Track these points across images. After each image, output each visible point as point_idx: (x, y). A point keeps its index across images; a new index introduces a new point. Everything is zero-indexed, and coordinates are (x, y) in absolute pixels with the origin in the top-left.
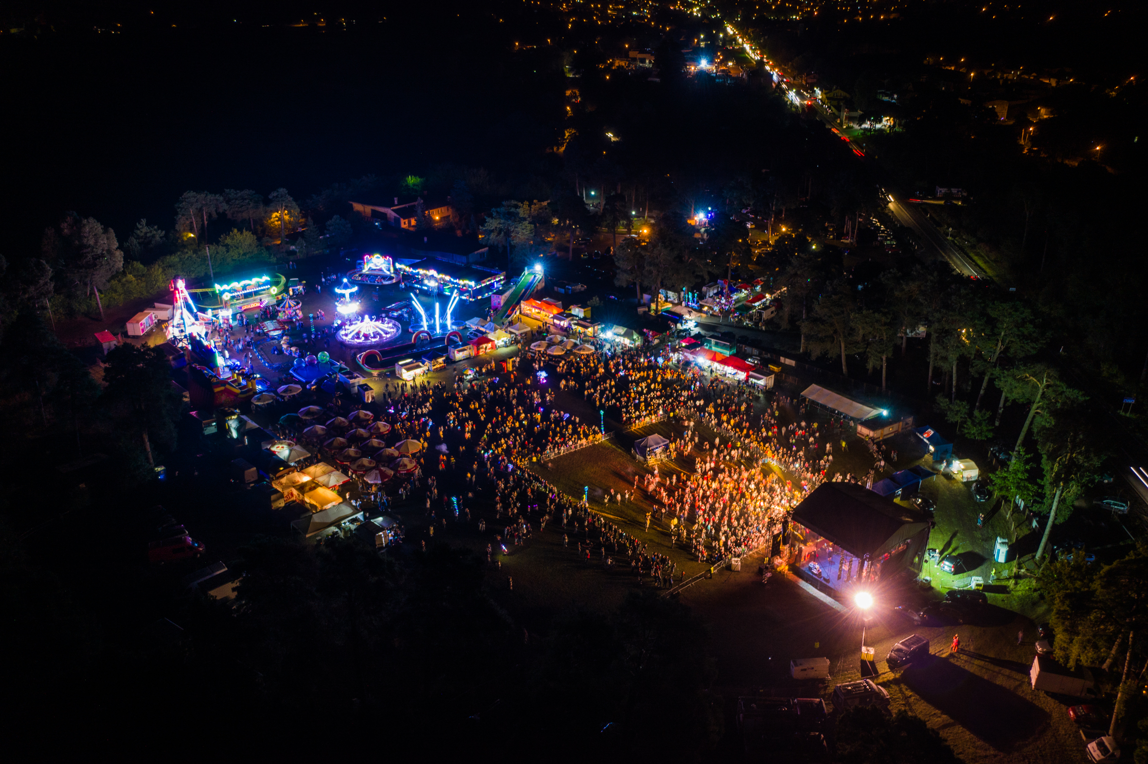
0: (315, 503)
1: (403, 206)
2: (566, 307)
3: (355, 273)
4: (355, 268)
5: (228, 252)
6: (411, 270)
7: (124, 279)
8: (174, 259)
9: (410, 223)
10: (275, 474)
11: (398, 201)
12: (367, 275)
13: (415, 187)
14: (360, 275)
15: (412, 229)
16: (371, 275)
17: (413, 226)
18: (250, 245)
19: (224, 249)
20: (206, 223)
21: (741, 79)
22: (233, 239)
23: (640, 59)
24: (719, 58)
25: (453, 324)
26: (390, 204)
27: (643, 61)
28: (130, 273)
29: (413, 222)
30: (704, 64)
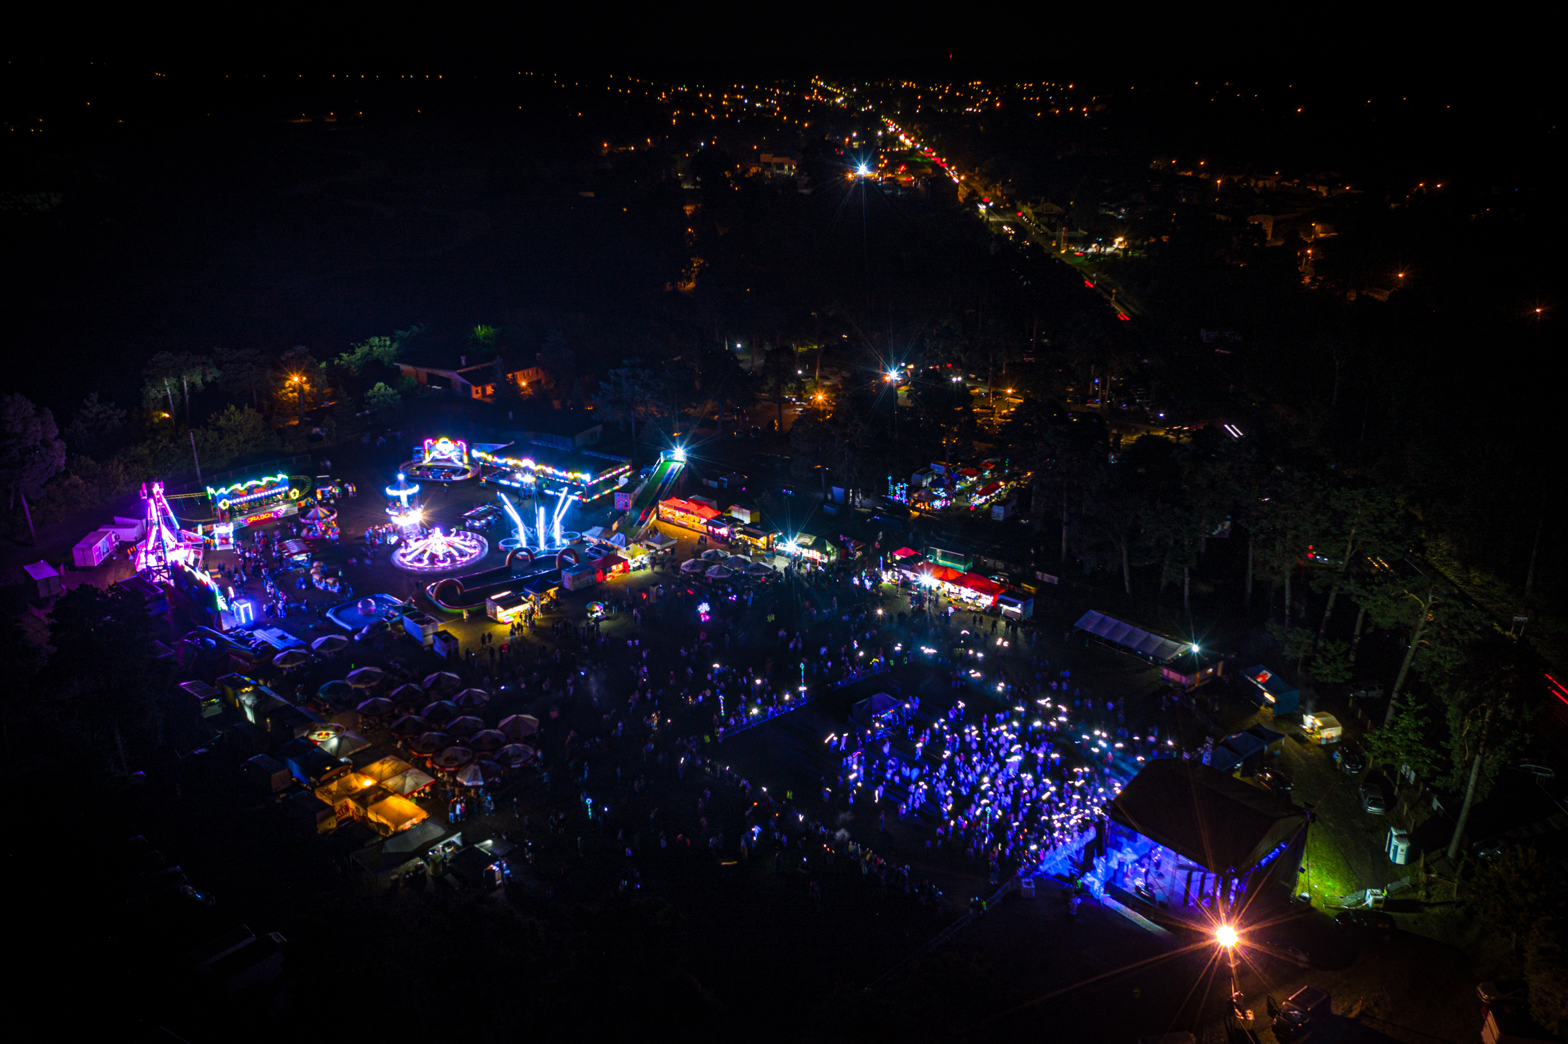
0: (385, 821)
1: (474, 367)
2: (723, 507)
3: (411, 465)
4: (411, 458)
5: (221, 438)
6: (496, 459)
7: (67, 483)
8: (142, 450)
9: (484, 391)
10: (318, 777)
11: (467, 361)
12: (429, 468)
13: (486, 341)
14: (419, 468)
15: (489, 400)
16: (437, 467)
17: (490, 396)
18: (254, 427)
19: (216, 435)
20: (187, 397)
21: (915, 189)
22: (229, 420)
23: (775, 164)
24: (883, 163)
25: (563, 536)
26: (455, 366)
27: (781, 167)
28: (75, 474)
29: (489, 390)
30: (863, 170)
